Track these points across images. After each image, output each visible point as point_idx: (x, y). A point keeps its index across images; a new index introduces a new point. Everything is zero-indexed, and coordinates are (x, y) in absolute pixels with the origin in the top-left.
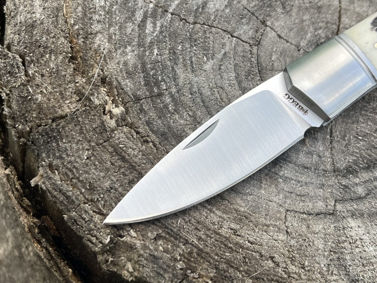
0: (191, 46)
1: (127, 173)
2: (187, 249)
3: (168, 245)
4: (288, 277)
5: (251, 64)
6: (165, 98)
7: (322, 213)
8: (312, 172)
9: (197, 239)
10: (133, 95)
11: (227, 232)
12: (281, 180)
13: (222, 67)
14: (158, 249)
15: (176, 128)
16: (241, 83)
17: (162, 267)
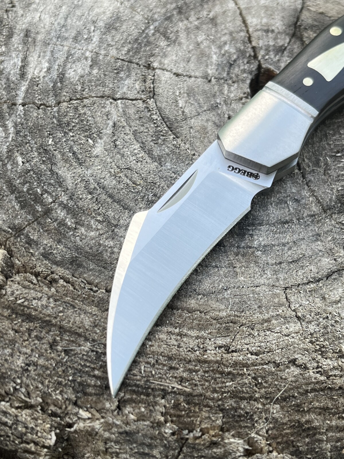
0: (65, 132)
1: (42, 334)
2: (169, 402)
3: (139, 409)
4: (327, 378)
5: (155, 123)
6: (56, 212)
7: (334, 272)
8: (295, 225)
9: (177, 382)
10: (9, 227)
11: (215, 354)
12: (260, 252)
13: (118, 143)
14: (129, 421)
15: (87, 246)
16: (151, 152)
17: (144, 444)
